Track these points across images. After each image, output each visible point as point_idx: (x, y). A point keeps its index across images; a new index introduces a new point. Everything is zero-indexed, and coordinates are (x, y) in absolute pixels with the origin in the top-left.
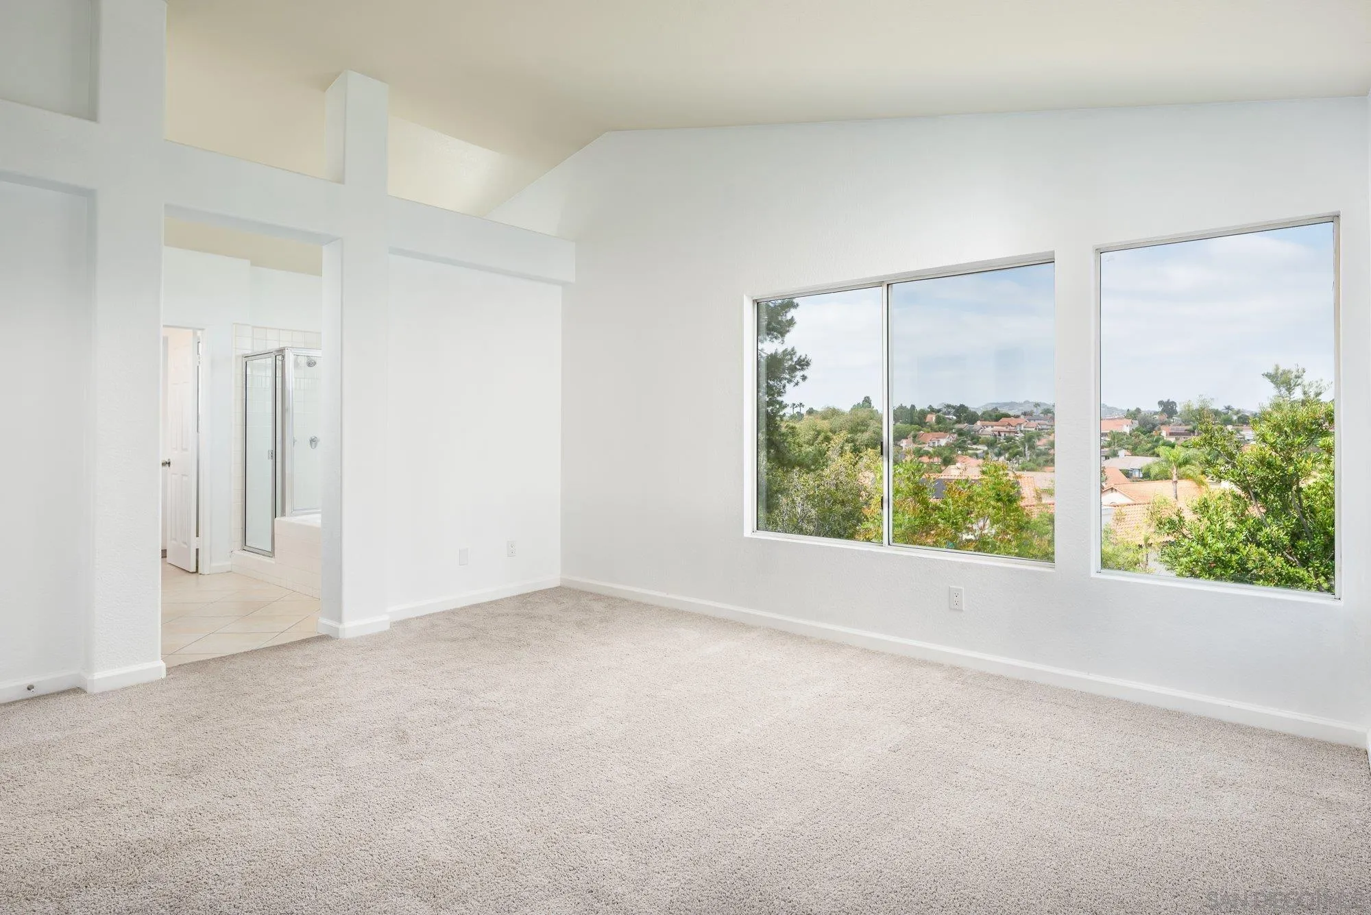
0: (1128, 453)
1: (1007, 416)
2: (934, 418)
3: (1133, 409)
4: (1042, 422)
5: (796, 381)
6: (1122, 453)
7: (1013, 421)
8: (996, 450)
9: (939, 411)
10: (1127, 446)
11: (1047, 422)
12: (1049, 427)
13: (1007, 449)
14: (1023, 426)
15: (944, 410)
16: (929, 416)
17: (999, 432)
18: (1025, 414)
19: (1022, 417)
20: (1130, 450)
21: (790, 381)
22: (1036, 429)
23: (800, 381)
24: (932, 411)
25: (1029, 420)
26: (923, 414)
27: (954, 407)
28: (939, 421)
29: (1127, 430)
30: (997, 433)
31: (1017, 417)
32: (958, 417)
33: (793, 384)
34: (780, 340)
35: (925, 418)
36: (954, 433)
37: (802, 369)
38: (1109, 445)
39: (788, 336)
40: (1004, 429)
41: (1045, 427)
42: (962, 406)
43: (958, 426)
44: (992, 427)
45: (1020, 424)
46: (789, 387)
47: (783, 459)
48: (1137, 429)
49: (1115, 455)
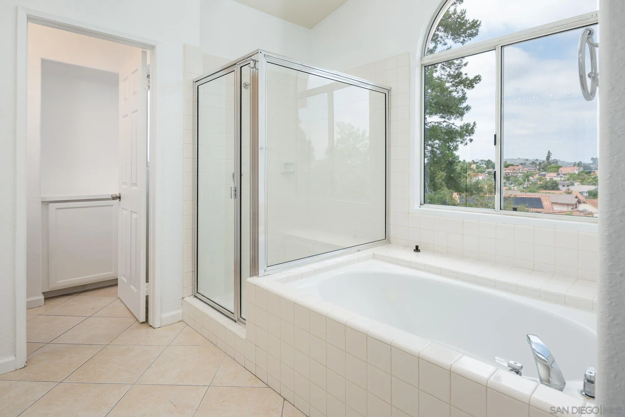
0: (580, 184)
1: (512, 165)
2: (475, 166)
3: (577, 162)
4: (531, 168)
5: (465, 142)
6: (576, 184)
7: (516, 168)
8: (510, 182)
9: (477, 163)
10: (577, 180)
11: (533, 168)
12: (535, 171)
13: (515, 181)
14: (520, 170)
15: (480, 162)
16: (472, 165)
17: (509, 173)
18: (522, 164)
19: (520, 166)
20: (579, 182)
21: (462, 142)
22: (527, 172)
23: (468, 142)
24: (474, 163)
25: (524, 167)
26: (470, 164)
27: (484, 161)
28: (478, 167)
29: (577, 172)
30: (507, 173)
31: (518, 166)
32: (487, 166)
33: (464, 144)
34: (460, 118)
35: (471, 166)
36: (486, 173)
37: (470, 135)
38: (568, 180)
39: (465, 116)
40: (511, 171)
41: (532, 170)
42: (489, 160)
43: (487, 170)
44: (505, 170)
45: (519, 169)
46: (461, 146)
47: (459, 187)
48: (582, 172)
49: (573, 184)
